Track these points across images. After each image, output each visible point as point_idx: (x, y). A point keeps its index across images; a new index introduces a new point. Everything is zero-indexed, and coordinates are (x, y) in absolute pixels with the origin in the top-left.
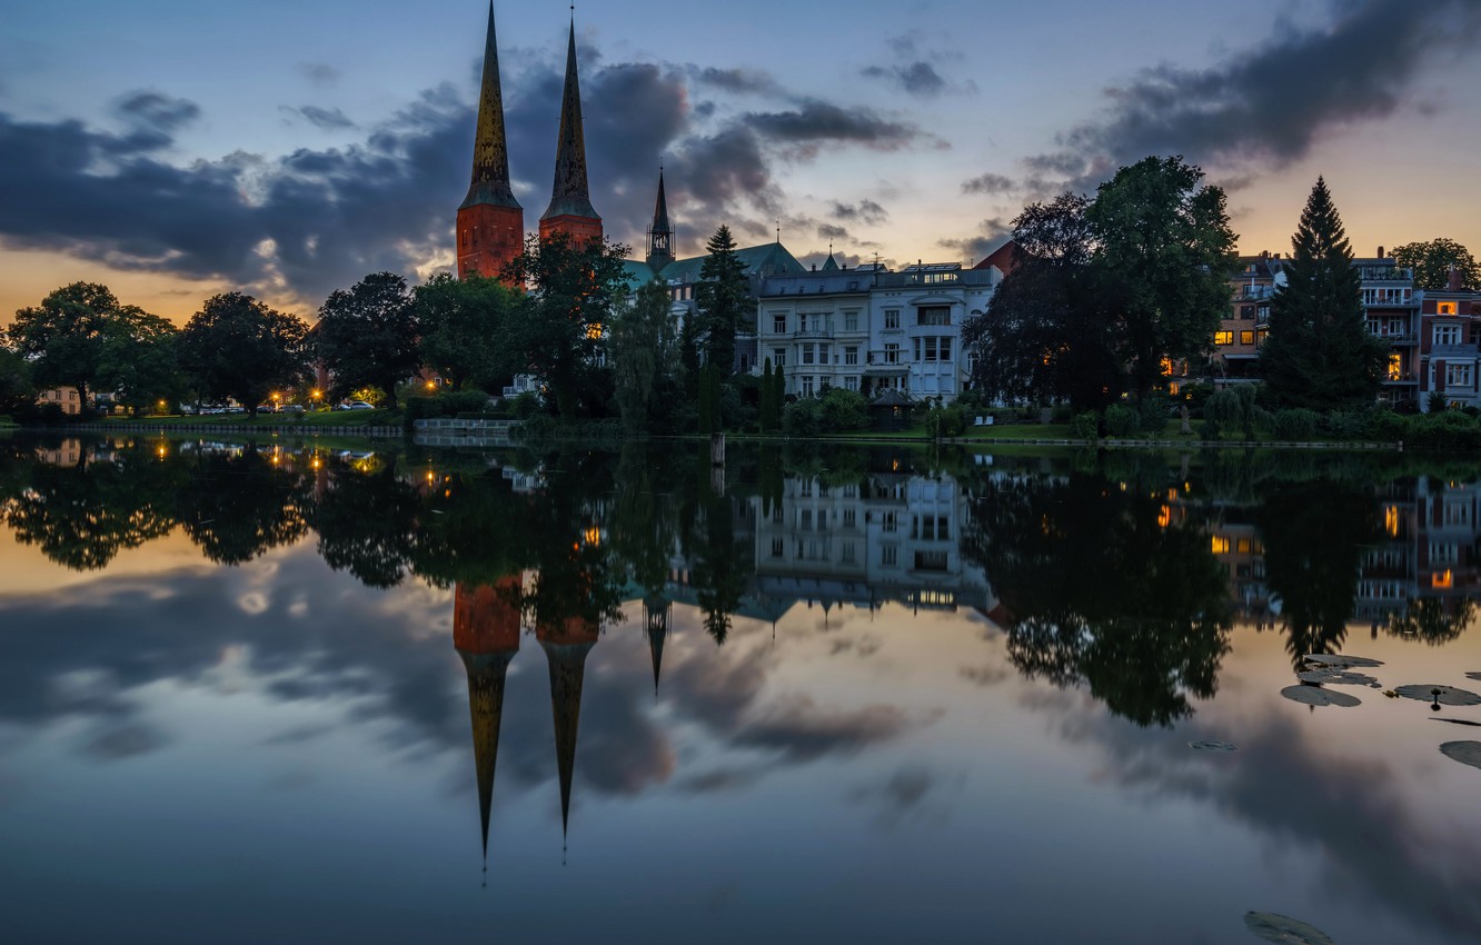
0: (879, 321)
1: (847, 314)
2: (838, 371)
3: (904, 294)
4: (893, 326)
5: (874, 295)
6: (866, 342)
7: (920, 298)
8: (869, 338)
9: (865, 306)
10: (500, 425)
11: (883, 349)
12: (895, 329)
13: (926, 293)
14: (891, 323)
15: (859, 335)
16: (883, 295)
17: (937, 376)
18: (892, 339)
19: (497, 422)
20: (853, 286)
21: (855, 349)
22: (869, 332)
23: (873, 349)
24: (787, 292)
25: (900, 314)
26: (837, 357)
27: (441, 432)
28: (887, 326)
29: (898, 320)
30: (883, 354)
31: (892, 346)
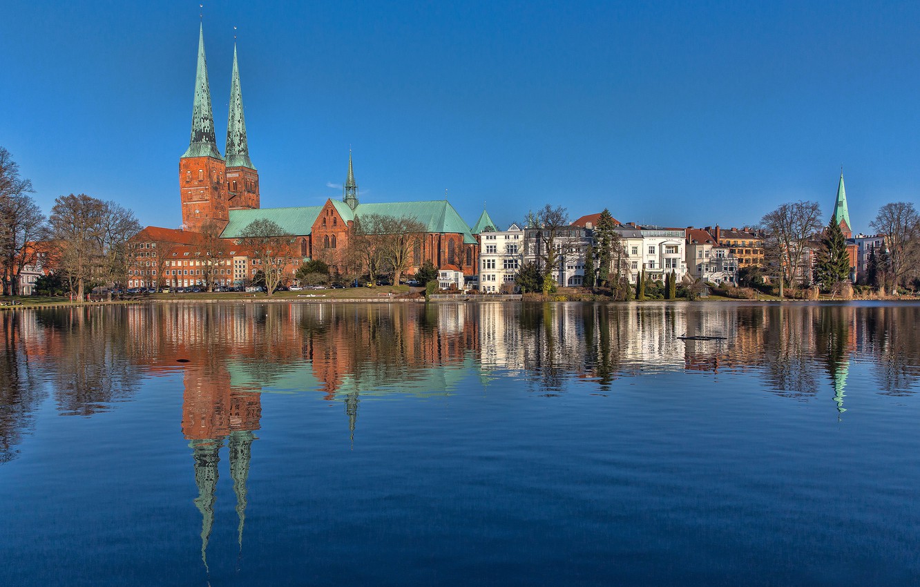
0: (646, 250)
1: (633, 247)
3: (656, 239)
4: (652, 252)
5: (644, 239)
6: (641, 259)
9: (641, 244)
11: (648, 262)
12: (653, 254)
15: (638, 256)
16: (648, 239)
18: (652, 258)
20: (635, 235)
22: (643, 255)
23: (644, 262)
28: (649, 253)
29: (654, 250)
30: (648, 265)
31: (651, 261)
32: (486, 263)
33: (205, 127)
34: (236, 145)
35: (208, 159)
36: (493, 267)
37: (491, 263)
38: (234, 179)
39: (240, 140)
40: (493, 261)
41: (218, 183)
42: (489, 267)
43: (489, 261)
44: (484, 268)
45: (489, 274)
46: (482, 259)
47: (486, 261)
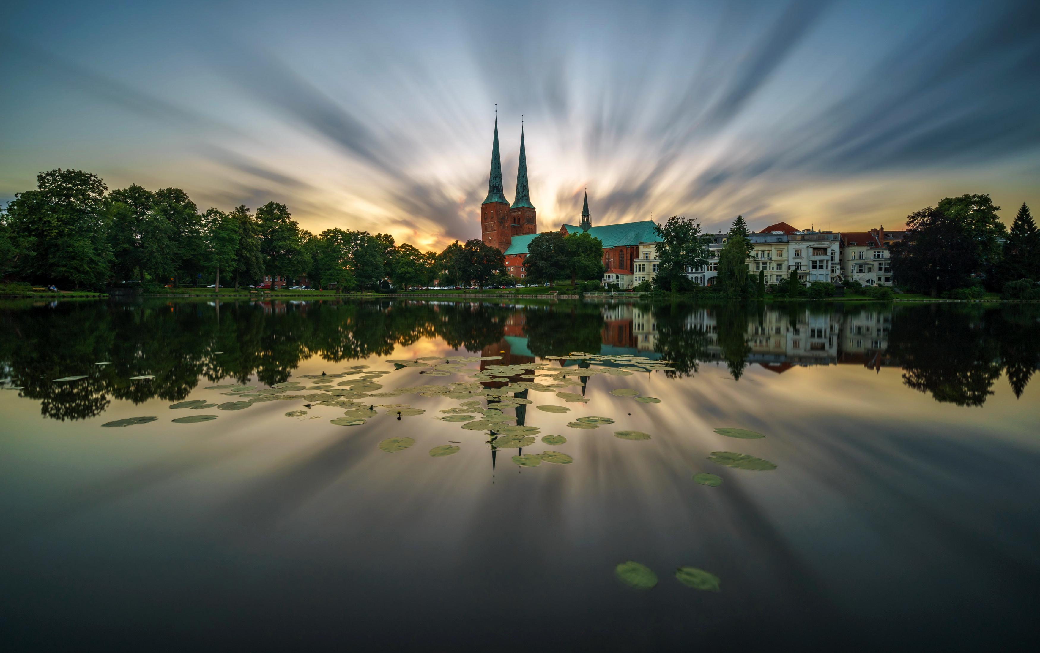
0: (792, 253)
1: (777, 251)
2: (774, 273)
3: (803, 243)
4: (798, 255)
5: (790, 243)
6: (786, 262)
7: (813, 245)
8: (788, 260)
9: (786, 248)
10: (626, 294)
11: (794, 264)
12: (799, 257)
13: (814, 243)
14: (798, 254)
15: (783, 259)
16: (795, 243)
17: (824, 275)
18: (798, 261)
19: (625, 293)
20: (780, 240)
21: (781, 265)
22: (788, 258)
23: (789, 265)
24: (758, 242)
25: (802, 251)
26: (773, 267)
27: (598, 297)
28: (796, 256)
29: (801, 253)
30: (794, 266)
31: (798, 263)
32: (638, 267)
33: (496, 183)
34: (521, 193)
35: (496, 203)
36: (643, 270)
37: (641, 267)
38: (519, 215)
39: (524, 189)
40: (644, 265)
41: (503, 218)
42: (640, 270)
43: (640, 265)
44: (636, 271)
45: (639, 276)
46: (635, 264)
47: (638, 266)
